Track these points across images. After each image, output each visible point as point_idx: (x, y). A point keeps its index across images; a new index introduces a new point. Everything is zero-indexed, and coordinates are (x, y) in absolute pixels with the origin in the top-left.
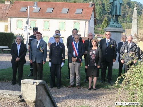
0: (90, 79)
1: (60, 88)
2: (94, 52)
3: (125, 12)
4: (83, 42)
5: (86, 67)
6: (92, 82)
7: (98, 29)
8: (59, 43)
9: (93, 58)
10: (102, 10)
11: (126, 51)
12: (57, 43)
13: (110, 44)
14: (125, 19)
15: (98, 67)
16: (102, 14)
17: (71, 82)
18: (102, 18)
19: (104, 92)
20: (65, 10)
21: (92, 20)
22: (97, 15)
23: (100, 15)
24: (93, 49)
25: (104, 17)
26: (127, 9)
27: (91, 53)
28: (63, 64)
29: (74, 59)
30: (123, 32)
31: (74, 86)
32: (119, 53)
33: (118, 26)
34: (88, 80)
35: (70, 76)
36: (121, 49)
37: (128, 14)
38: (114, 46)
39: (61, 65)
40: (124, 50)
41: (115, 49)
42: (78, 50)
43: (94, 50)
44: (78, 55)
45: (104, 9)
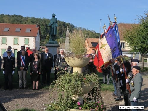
0: (34, 82)
1: (11, 90)
2: (36, 63)
3: (62, 30)
4: (29, 56)
5: (31, 74)
6: (36, 84)
7: (43, 42)
8: (10, 57)
9: (36, 67)
10: (45, 29)
11: (59, 61)
12: (9, 57)
13: (48, 57)
14: (62, 35)
15: (39, 73)
16: (45, 32)
17: (20, 85)
18: (46, 34)
19: (45, 91)
20: (18, 30)
21: (38, 37)
22: (42, 33)
23: (44, 32)
24: (35, 60)
25: (47, 34)
26: (63, 29)
27: (34, 63)
28: (13, 72)
29: (21, 68)
30: (58, 47)
31: (23, 88)
32: (55, 62)
33: (54, 43)
34: (33, 83)
35: (19, 81)
36: (56, 60)
37: (64, 32)
38: (51, 58)
39: (12, 72)
40: (58, 60)
41: (52, 60)
42: (25, 61)
43: (36, 62)
44: (24, 65)
45: (47, 28)
